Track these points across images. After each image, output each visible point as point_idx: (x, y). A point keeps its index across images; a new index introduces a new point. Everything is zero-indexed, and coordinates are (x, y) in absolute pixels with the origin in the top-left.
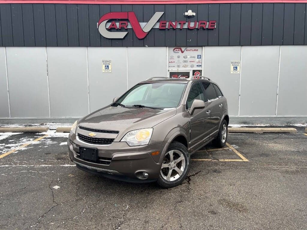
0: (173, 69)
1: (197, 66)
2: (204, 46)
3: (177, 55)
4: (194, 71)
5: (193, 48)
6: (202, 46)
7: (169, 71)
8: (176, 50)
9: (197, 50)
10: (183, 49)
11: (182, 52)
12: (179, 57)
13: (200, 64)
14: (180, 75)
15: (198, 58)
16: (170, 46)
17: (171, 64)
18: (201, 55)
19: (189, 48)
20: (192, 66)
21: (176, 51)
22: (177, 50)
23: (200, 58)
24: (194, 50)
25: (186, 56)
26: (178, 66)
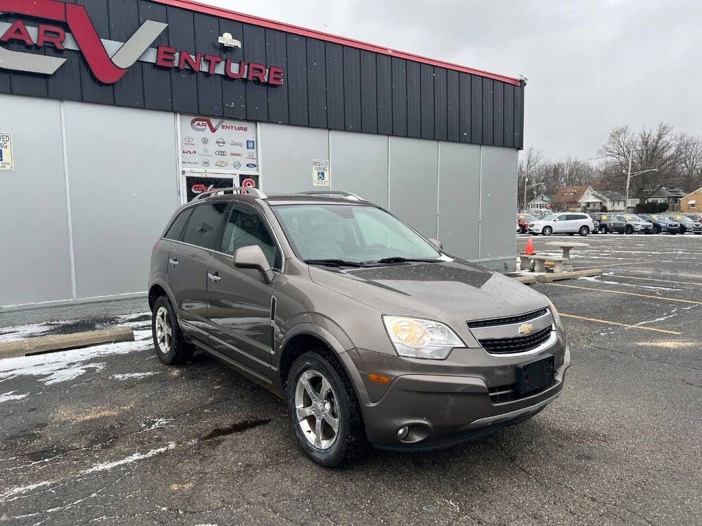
0: (194, 170)
1: (247, 165)
2: (260, 122)
3: (201, 135)
4: (242, 177)
5: (237, 124)
6: (255, 122)
7: (183, 172)
8: (199, 124)
9: (245, 129)
10: (214, 123)
11: (213, 130)
12: (205, 141)
13: (254, 162)
14: (212, 186)
15: (248, 148)
16: (184, 112)
17: (188, 157)
18: (253, 142)
19: (227, 123)
20: (237, 166)
21: (198, 127)
22: (201, 123)
23: (253, 148)
24: (240, 128)
25: (222, 141)
26: (206, 163)
